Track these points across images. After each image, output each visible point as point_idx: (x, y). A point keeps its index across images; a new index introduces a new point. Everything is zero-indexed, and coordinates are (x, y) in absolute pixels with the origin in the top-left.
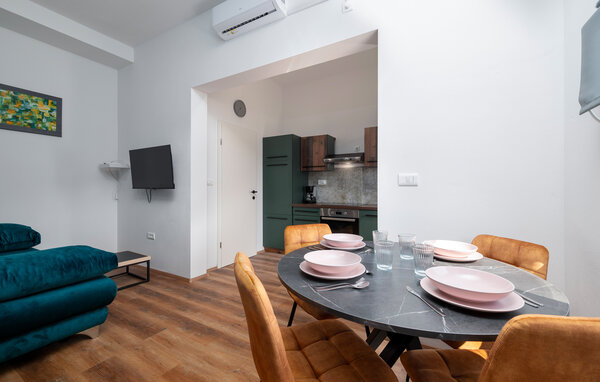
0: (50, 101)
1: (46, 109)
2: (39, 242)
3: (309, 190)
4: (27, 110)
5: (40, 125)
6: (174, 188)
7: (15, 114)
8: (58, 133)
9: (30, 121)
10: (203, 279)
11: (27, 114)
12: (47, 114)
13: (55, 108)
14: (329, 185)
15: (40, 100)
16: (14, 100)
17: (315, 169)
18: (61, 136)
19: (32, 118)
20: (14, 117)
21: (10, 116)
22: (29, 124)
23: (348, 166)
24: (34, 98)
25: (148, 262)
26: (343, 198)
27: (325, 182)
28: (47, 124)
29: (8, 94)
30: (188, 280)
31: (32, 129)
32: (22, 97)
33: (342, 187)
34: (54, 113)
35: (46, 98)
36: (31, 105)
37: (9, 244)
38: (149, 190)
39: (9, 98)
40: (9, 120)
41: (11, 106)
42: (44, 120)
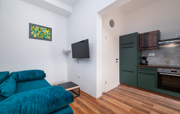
0: (49, 29)
1: (47, 32)
2: (45, 77)
3: (144, 58)
4: (43, 33)
5: (46, 37)
6: (89, 58)
7: (39, 34)
8: (51, 40)
9: (43, 36)
10: (101, 98)
11: (43, 34)
12: (48, 34)
13: (50, 31)
14: (156, 56)
15: (46, 29)
16: (39, 30)
17: (149, 48)
18: (51, 41)
19: (44, 35)
20: (40, 35)
21: (38, 35)
22: (43, 37)
23: (172, 45)
24: (44, 29)
25: (79, 88)
26: (168, 62)
27: (153, 55)
28: (48, 37)
29: (38, 28)
30: (95, 99)
31: (44, 39)
32: (41, 28)
33: (166, 57)
34: (50, 33)
35: (48, 28)
36: (44, 31)
37: (37, 77)
38: (78, 59)
39: (38, 29)
40: (38, 36)
41: (39, 32)
42: (47, 36)
